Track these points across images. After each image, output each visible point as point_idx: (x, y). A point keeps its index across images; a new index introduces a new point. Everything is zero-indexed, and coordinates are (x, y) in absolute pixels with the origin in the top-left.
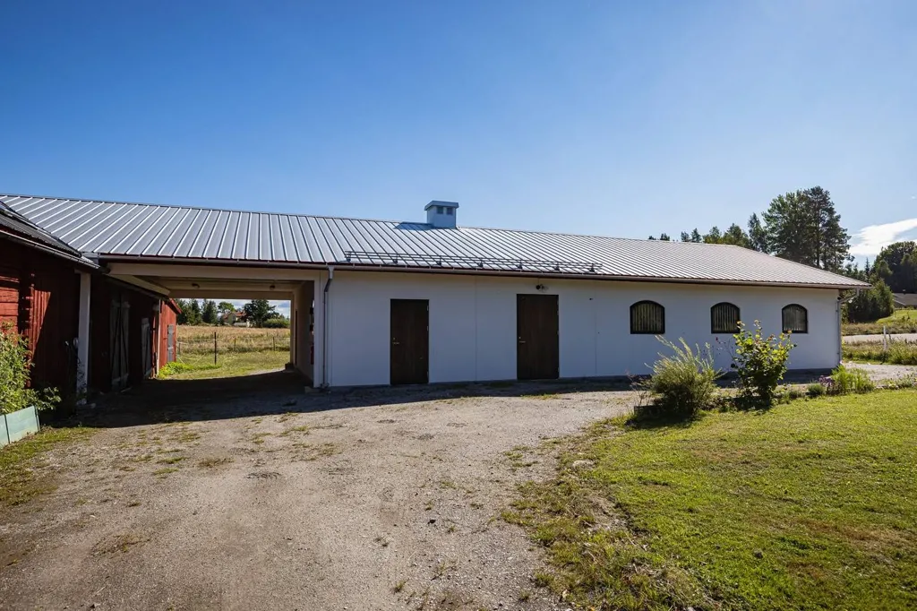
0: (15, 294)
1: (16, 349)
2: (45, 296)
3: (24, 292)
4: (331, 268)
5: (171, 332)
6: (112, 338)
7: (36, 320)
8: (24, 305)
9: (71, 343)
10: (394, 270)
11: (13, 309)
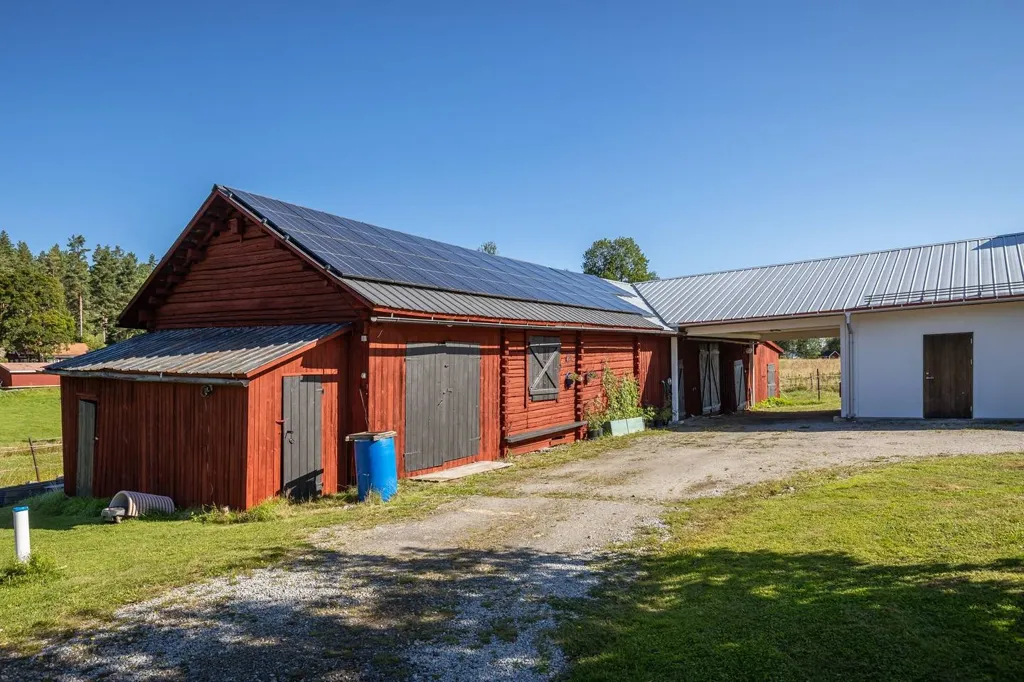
0: (631, 355)
1: (633, 385)
2: (649, 354)
3: (636, 354)
4: (848, 314)
5: (772, 370)
6: (701, 378)
7: (644, 371)
8: (636, 360)
9: (666, 381)
10: (919, 307)
11: (631, 363)
